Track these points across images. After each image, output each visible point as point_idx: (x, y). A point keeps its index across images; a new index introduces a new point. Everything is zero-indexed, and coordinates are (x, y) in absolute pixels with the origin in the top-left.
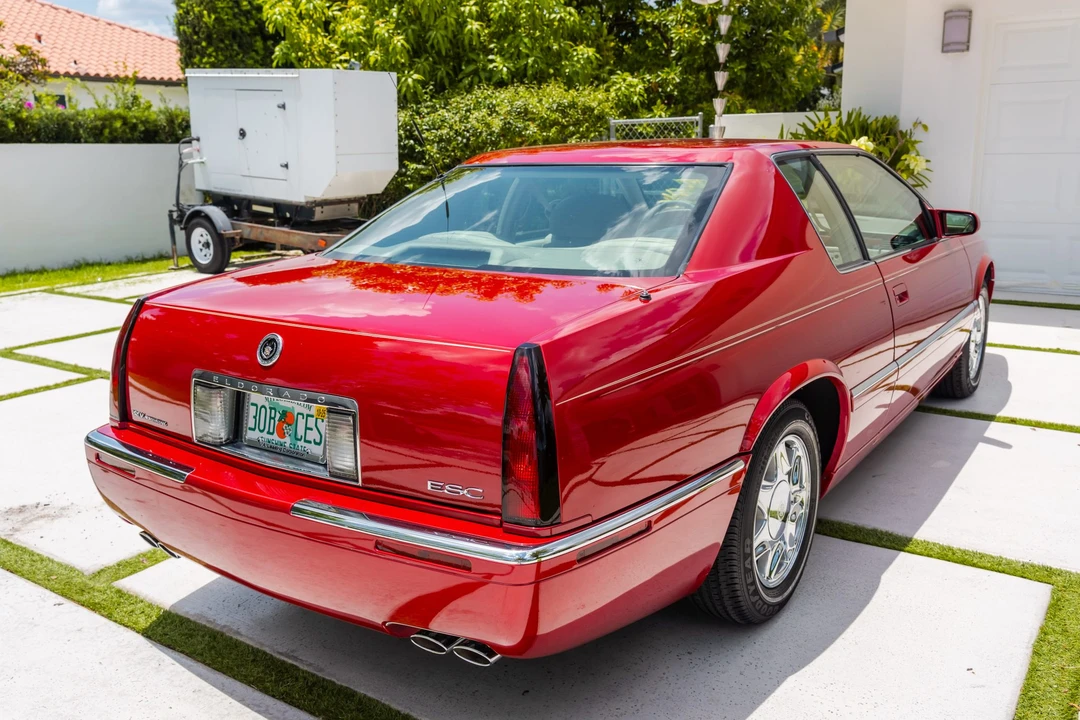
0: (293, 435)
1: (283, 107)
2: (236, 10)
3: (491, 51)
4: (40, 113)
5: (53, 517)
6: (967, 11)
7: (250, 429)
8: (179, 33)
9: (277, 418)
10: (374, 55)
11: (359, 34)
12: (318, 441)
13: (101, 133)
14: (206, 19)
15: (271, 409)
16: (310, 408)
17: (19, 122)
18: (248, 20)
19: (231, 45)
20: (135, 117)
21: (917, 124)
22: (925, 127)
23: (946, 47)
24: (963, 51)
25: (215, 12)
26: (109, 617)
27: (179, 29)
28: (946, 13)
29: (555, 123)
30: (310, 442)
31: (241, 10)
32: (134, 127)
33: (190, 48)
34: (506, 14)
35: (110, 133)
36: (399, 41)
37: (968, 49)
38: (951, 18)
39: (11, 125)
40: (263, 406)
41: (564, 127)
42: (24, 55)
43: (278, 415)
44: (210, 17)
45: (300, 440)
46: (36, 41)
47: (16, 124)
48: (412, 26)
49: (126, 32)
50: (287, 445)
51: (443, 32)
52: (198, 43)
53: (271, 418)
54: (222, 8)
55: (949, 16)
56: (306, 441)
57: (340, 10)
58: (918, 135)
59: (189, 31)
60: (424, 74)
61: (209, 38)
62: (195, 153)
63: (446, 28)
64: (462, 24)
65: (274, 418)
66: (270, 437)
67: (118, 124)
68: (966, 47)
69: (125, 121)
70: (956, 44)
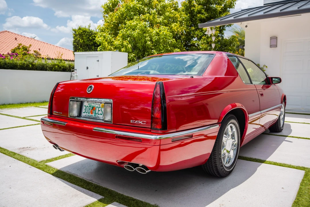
0: (95, 113)
1: (98, 61)
2: (88, 39)
3: (153, 49)
4: (38, 63)
5: (31, 150)
6: (276, 37)
7: (84, 113)
9: (91, 109)
10: (123, 49)
11: (119, 44)
12: (101, 114)
13: (52, 69)
14: (81, 41)
15: (89, 106)
16: (100, 105)
17: (33, 65)
18: (91, 42)
19: (86, 48)
20: (61, 65)
21: (264, 66)
22: (267, 67)
23: (271, 46)
24: (275, 47)
25: (83, 40)
26: (43, 171)
27: (74, 44)
28: (270, 38)
30: (99, 114)
31: (89, 39)
32: (60, 67)
33: (76, 48)
34: (157, 40)
35: (54, 69)
36: (130, 46)
37: (277, 47)
38: (272, 39)
39: (31, 66)
40: (88, 106)
42: (36, 53)
43: (91, 108)
44: (82, 41)
45: (97, 114)
46: (39, 50)
47: (32, 66)
48: (133, 43)
49: (61, 49)
50: (93, 116)
51: (141, 44)
52: (78, 47)
53: (89, 109)
54: (85, 39)
56: (98, 114)
57: (114, 39)
58: (265, 68)
59: (76, 44)
60: (136, 54)
61: (81, 46)
62: (75, 73)
63: (142, 43)
64: (146, 42)
65: (90, 109)
66: (89, 114)
67: (57, 67)
68: (276, 46)
69: (58, 66)
70: (273, 45)
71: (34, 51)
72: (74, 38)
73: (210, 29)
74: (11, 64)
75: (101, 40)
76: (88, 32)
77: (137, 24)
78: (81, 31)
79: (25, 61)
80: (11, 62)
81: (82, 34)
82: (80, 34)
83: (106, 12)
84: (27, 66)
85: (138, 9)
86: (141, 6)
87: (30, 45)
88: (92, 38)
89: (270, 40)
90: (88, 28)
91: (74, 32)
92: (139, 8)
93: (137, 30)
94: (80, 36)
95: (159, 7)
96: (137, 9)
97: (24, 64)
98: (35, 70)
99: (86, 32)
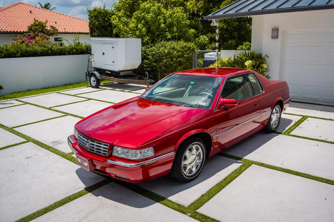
1: (113, 47)
2: (104, 21)
3: (167, 31)
4: (56, 48)
5: (61, 144)
6: (277, 29)
8: (90, 27)
10: (138, 33)
11: (134, 27)
13: (70, 53)
14: (96, 23)
17: (52, 51)
18: (107, 23)
20: (79, 48)
21: (266, 56)
22: (268, 57)
23: (272, 38)
24: (276, 38)
25: (98, 22)
27: (90, 26)
28: (272, 29)
29: (181, 51)
31: (105, 20)
32: (78, 51)
33: (92, 30)
34: (170, 22)
35: (72, 52)
36: (144, 29)
37: (278, 38)
41: (183, 52)
46: (55, 23)
47: (51, 51)
48: (147, 25)
51: (155, 27)
52: (94, 29)
54: (100, 20)
55: (273, 30)
57: (129, 20)
58: (266, 58)
59: (92, 26)
60: (150, 38)
61: (97, 28)
62: (92, 58)
64: (160, 25)
67: (74, 50)
69: (76, 49)
70: (275, 37)
71: (51, 27)
72: (90, 19)
75: (116, 22)
76: (103, 13)
77: (151, 6)
78: (96, 13)
79: (45, 47)
81: (97, 16)
82: (95, 16)
84: (46, 52)
87: (46, 21)
88: (107, 18)
89: (272, 31)
90: (103, 9)
91: (89, 13)
93: (150, 13)
94: (95, 17)
98: (54, 55)
99: (101, 13)
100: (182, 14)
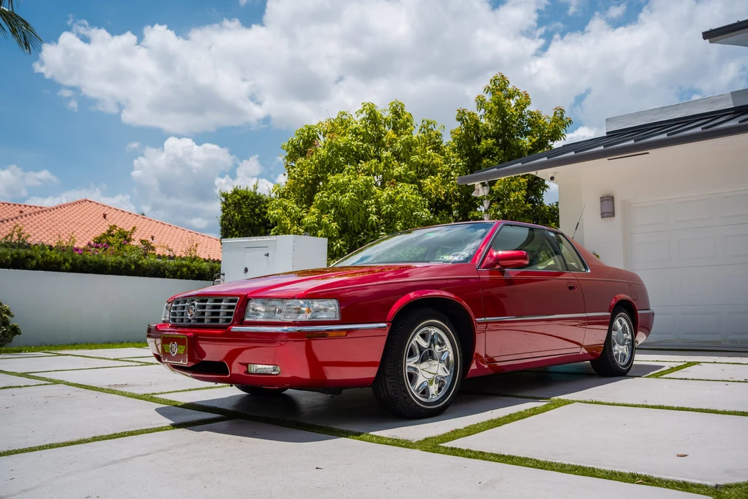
1: (267, 255)
2: (252, 213)
6: (610, 197)
8: (222, 225)
10: (320, 232)
11: (314, 223)
13: (176, 274)
14: (236, 217)
17: (138, 266)
18: (258, 218)
19: (248, 231)
20: (194, 267)
21: (593, 254)
22: (598, 256)
23: (603, 215)
24: (611, 216)
25: (241, 214)
27: (222, 223)
28: (601, 198)
31: (255, 213)
32: (193, 271)
33: (226, 232)
34: (390, 212)
35: (181, 274)
36: (334, 225)
37: (614, 215)
38: (603, 200)
39: (133, 267)
42: (144, 245)
44: (238, 216)
46: (151, 239)
48: (342, 218)
49: (198, 236)
51: (357, 221)
52: (232, 229)
54: (245, 212)
55: (603, 199)
57: (306, 213)
59: (227, 223)
60: (347, 242)
61: (237, 227)
62: (221, 281)
63: (359, 219)
64: (367, 216)
67: (185, 269)
68: (612, 214)
69: (189, 268)
70: (608, 213)
71: (142, 241)
72: (223, 210)
73: (480, 186)
74: (96, 262)
75: (277, 213)
76: (252, 199)
77: (350, 180)
78: (238, 197)
79: (123, 257)
80: (96, 259)
81: (240, 203)
82: (236, 203)
83: (292, 157)
84: (125, 268)
85: (355, 150)
86: (361, 143)
87: (134, 228)
88: (260, 210)
89: (601, 202)
90: (252, 190)
91: (223, 199)
92: (358, 147)
93: (349, 192)
94: (235, 206)
95: (398, 146)
96: (352, 150)
97: (121, 262)
98: (140, 276)
99: (249, 198)
100: (414, 196)
